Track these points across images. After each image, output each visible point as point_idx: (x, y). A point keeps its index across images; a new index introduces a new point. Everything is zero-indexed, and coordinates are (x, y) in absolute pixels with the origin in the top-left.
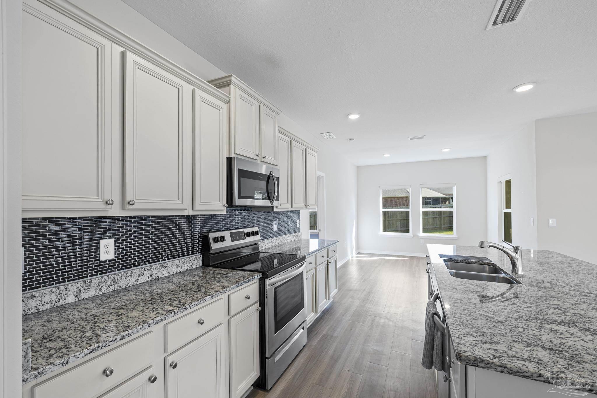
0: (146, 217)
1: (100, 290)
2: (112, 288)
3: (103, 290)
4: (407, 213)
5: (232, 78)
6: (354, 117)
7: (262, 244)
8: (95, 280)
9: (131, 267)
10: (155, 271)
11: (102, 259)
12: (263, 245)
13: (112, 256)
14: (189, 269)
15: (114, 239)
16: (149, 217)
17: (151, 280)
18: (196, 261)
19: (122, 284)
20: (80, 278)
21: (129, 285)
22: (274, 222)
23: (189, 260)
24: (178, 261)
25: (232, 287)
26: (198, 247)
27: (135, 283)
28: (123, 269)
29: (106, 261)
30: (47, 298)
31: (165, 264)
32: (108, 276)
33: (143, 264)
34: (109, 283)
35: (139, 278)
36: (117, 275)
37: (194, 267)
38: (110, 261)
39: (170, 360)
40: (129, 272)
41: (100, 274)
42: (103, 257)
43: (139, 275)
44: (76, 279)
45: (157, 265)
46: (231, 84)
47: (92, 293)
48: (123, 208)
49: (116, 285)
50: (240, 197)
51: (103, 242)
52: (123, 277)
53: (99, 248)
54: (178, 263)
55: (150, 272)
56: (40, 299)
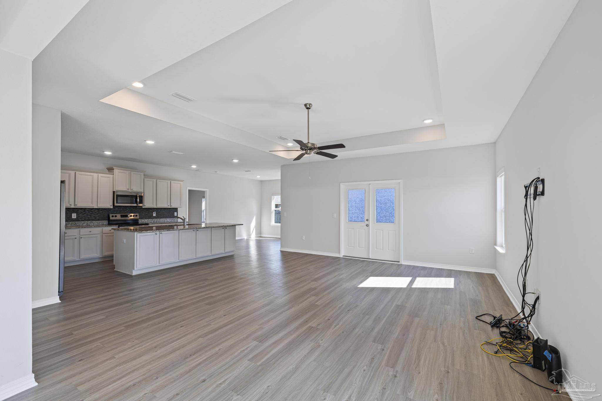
3: (73, 225)
5: (114, 167)
6: (194, 167)
8: (71, 223)
10: (88, 223)
13: (75, 218)
14: (102, 224)
17: (87, 225)
18: (105, 223)
23: (102, 222)
33: (85, 221)
37: (104, 224)
39: (81, 236)
40: (80, 222)
42: (73, 217)
43: (83, 223)
46: (113, 169)
47: (70, 225)
48: (75, 206)
49: (76, 225)
50: (117, 203)
51: (73, 214)
54: (98, 222)
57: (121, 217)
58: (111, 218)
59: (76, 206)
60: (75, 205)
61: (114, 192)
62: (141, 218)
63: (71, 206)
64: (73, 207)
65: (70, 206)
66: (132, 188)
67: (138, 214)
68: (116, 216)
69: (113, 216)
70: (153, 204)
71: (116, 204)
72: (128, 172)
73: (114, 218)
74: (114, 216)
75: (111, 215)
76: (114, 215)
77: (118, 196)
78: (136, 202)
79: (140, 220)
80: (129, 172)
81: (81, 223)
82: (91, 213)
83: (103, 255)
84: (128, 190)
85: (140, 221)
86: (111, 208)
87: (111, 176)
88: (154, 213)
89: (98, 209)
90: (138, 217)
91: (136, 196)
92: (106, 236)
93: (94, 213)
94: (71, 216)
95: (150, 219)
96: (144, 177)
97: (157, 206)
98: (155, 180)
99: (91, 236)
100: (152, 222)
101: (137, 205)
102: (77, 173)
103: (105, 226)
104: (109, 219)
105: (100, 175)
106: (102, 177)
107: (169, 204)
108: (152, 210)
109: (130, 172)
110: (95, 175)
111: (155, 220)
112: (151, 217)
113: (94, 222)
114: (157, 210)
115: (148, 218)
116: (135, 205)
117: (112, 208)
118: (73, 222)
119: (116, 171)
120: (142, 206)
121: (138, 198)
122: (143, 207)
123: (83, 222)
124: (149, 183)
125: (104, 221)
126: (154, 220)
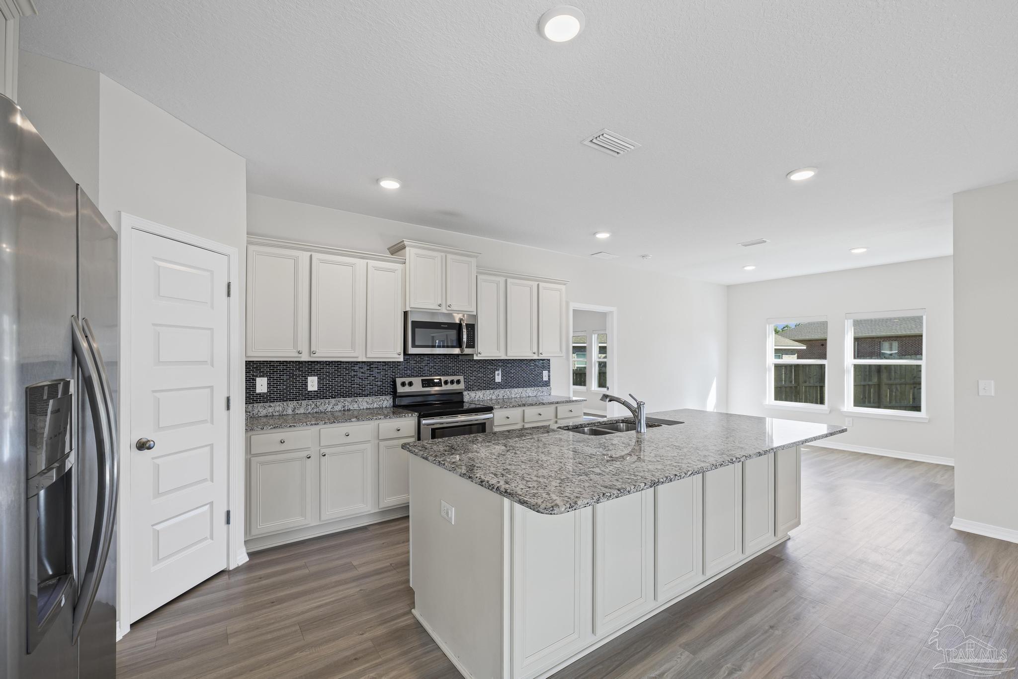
0: (341, 362)
1: (307, 410)
2: (315, 410)
3: (309, 410)
4: (822, 367)
5: (405, 242)
6: (603, 236)
7: (474, 394)
8: (304, 403)
9: (330, 398)
10: (347, 404)
11: (309, 390)
12: (476, 396)
13: (316, 389)
14: (378, 407)
15: (317, 377)
16: (343, 362)
17: (344, 410)
18: (386, 402)
19: (322, 408)
20: (296, 400)
21: (327, 410)
22: (496, 372)
23: (379, 400)
24: (369, 399)
25: (379, 417)
26: (389, 390)
27: (332, 410)
28: (324, 399)
29: (312, 392)
30: (277, 409)
31: (356, 400)
32: (312, 402)
33: (339, 398)
34: (313, 406)
35: (335, 407)
36: (319, 402)
37: (384, 406)
38: (314, 391)
39: (323, 451)
40: (327, 401)
41: (308, 400)
42: (310, 388)
43: (334, 405)
44: (293, 401)
45: (349, 399)
46: (404, 247)
47: (302, 411)
49: (318, 409)
50: (413, 347)
51: (310, 379)
52: (323, 404)
53: (307, 382)
54: (368, 400)
55: (343, 404)
56: (274, 408)
57: (423, 387)
58: (400, 389)
59: (312, 355)
60: (312, 353)
61: (406, 314)
62: (468, 388)
63: (300, 355)
64: (305, 357)
65: (297, 355)
66: (448, 304)
67: (461, 378)
68: (410, 384)
69: (403, 384)
70: (498, 349)
71: (412, 351)
72: (438, 255)
73: (407, 389)
74: (407, 383)
75: (399, 381)
76: (407, 380)
77: (416, 324)
78: (459, 345)
79: (465, 393)
80: (442, 256)
81: (329, 405)
82: (353, 373)
83: (381, 506)
84: (439, 308)
85: (468, 397)
86: (400, 362)
87: (399, 266)
88: (498, 375)
89: (370, 364)
90: (462, 386)
91: (460, 325)
92: (388, 447)
93: (358, 373)
94: (306, 384)
95: (488, 391)
96: (477, 273)
97: (508, 355)
98: (502, 280)
99: (348, 448)
100: (494, 397)
101: (462, 351)
102: (316, 256)
103: (386, 416)
104: (394, 393)
105: (372, 263)
106: (377, 269)
107: (535, 350)
108: (492, 364)
109: (443, 254)
110: (361, 263)
111: (501, 393)
112: (491, 385)
113: (360, 399)
114: (505, 364)
115: (485, 389)
116: (457, 351)
117: (402, 360)
118: (310, 402)
119: (410, 252)
120: (472, 355)
121: (465, 331)
122: (475, 358)
123: (333, 401)
124: (489, 289)
125: (383, 397)
126: (497, 392)
